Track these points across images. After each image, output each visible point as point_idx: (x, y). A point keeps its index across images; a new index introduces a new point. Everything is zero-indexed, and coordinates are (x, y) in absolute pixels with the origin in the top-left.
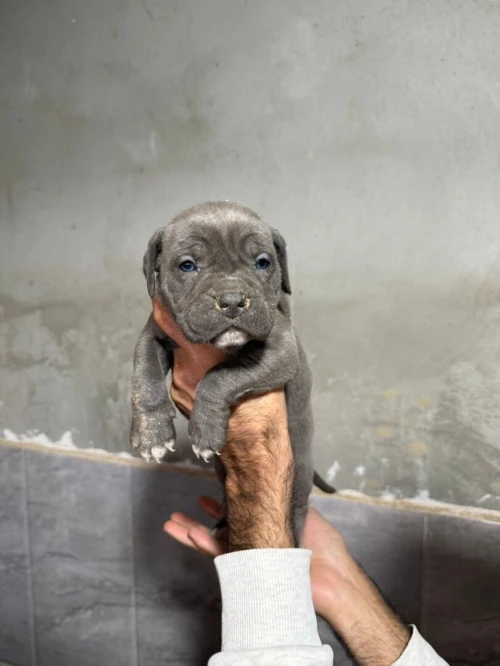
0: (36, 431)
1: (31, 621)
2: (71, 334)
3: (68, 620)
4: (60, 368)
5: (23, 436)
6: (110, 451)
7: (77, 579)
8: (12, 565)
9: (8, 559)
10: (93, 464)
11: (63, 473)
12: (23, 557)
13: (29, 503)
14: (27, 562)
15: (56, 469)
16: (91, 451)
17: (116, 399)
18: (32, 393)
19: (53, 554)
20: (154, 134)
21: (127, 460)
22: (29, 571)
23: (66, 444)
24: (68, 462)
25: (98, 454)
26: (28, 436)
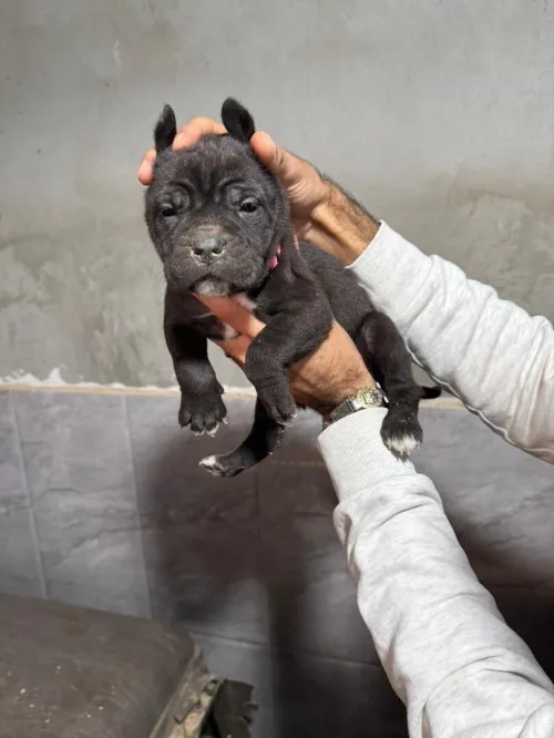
0: (22, 371)
1: (38, 558)
2: (47, 267)
3: (77, 551)
4: (40, 304)
5: (9, 378)
6: (101, 383)
7: (80, 511)
8: (12, 507)
9: (6, 502)
10: (85, 396)
11: (55, 410)
12: (22, 497)
13: (22, 444)
14: (27, 502)
15: (48, 406)
16: (83, 385)
17: (102, 331)
18: (13, 334)
19: (53, 490)
20: (117, 44)
21: (121, 390)
22: (30, 511)
23: (55, 381)
24: (60, 397)
25: (91, 386)
26: (14, 377)
